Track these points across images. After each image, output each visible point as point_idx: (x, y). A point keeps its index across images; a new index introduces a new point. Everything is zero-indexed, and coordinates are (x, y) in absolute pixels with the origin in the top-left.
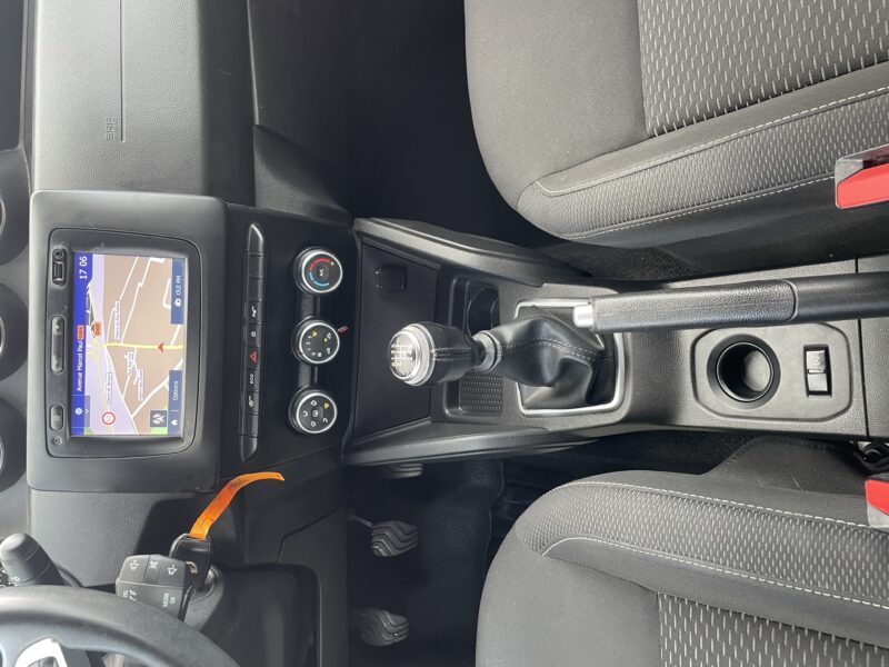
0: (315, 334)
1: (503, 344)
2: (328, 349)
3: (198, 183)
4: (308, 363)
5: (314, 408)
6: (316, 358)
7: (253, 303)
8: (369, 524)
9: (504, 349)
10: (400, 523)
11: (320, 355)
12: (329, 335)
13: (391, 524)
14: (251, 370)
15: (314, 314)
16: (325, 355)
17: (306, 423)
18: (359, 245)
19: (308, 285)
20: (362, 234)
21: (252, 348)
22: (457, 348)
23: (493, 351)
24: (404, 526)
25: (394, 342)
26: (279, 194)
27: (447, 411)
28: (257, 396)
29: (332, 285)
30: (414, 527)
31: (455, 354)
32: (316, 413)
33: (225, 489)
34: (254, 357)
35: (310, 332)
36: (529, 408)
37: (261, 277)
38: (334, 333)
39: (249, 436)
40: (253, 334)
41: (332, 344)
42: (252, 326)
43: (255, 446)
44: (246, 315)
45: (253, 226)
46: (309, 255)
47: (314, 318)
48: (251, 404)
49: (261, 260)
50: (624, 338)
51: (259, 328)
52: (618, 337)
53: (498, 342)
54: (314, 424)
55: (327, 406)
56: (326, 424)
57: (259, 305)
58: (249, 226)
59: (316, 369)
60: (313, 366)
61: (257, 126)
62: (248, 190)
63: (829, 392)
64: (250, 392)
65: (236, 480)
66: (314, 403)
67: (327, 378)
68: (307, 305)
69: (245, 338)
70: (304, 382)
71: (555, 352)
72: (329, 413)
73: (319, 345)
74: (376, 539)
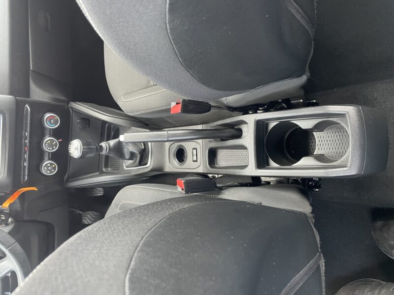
0: (49, 142)
1: (109, 146)
2: (54, 147)
3: (7, 91)
4: (47, 152)
5: (49, 167)
6: (50, 150)
7: (26, 131)
8: (81, 213)
9: (109, 148)
10: (93, 212)
11: (51, 149)
12: (55, 142)
13: (90, 212)
14: (25, 153)
15: (50, 135)
16: (53, 149)
17: (46, 171)
18: (71, 111)
19: (47, 125)
20: (72, 108)
21: (26, 146)
22: (91, 147)
23: (105, 148)
24: (95, 213)
25: (70, 145)
26: (39, 94)
27: (104, 169)
28: (27, 162)
29: (56, 125)
30: (98, 213)
31: (90, 149)
32: (50, 168)
33: (16, 193)
34: (26, 149)
35: (47, 141)
36: (127, 167)
37: (29, 122)
38: (56, 141)
39: (24, 175)
40: (26, 141)
41: (56, 145)
42: (26, 139)
43: (26, 179)
44: (23, 135)
45: (27, 105)
46: (48, 115)
47: (50, 137)
48: (25, 164)
49: (29, 117)
50: (151, 144)
51: (28, 139)
52: (149, 144)
53: (107, 145)
54: (49, 172)
55: (54, 166)
56: (53, 172)
57: (28, 132)
58: (25, 105)
59: (50, 154)
60: (49, 152)
61: (32, 71)
62: (27, 92)
63: (197, 161)
64: (25, 160)
65: (20, 190)
66: (49, 165)
67: (54, 157)
68: (47, 132)
69: (23, 142)
70: (46, 157)
71: (128, 149)
72: (54, 168)
73: (51, 145)
74: (83, 218)
